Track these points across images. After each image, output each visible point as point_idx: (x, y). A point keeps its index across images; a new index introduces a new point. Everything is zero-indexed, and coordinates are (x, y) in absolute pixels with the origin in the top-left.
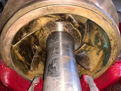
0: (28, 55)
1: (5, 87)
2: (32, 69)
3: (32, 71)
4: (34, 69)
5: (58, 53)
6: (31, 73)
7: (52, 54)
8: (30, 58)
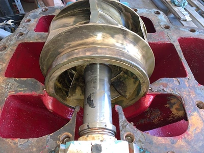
0: (64, 81)
1: (50, 112)
2: (70, 95)
3: (70, 97)
4: (72, 95)
5: (95, 87)
6: (69, 99)
7: (91, 87)
8: (66, 83)
